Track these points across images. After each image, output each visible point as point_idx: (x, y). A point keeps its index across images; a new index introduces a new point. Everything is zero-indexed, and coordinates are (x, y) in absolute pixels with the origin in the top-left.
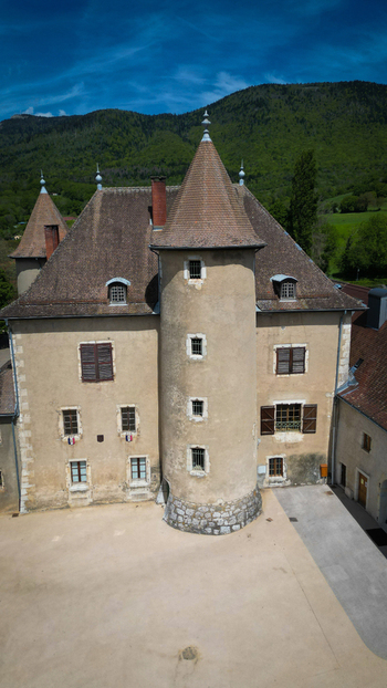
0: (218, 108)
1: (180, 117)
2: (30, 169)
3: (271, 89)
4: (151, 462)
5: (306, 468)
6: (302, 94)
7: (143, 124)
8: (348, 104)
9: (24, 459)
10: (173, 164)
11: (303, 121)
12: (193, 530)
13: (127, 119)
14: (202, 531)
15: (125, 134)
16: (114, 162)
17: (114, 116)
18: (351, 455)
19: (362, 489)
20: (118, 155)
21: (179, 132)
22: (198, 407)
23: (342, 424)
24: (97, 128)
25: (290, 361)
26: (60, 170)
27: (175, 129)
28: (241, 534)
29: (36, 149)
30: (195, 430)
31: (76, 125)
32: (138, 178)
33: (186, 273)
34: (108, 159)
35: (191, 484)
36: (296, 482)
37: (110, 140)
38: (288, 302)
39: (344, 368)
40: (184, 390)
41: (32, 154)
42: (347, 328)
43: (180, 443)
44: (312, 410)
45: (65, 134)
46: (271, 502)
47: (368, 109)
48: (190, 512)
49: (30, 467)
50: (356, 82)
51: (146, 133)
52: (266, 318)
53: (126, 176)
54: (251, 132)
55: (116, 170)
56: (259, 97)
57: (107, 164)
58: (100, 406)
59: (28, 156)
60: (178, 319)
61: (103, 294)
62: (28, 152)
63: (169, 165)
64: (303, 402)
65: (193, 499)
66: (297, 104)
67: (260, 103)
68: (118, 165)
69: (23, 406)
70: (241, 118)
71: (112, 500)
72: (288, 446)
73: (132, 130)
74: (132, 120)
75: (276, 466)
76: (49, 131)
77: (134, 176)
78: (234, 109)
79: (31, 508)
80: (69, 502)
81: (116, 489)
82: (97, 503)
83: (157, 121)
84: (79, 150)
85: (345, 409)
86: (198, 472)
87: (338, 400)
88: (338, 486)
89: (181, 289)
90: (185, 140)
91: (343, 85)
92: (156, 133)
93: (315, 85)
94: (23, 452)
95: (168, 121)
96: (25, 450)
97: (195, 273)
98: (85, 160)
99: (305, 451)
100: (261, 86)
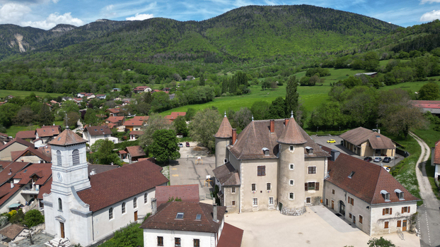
0: (223, 18)
1: (200, 22)
3: (254, 9)
4: (275, 199)
5: (317, 201)
6: (272, 11)
7: (178, 26)
8: (299, 18)
9: (241, 197)
10: (198, 52)
11: (273, 27)
12: (290, 215)
13: (169, 24)
14: (293, 215)
15: (167, 33)
16: (162, 50)
17: (160, 22)
18: (330, 197)
19: (333, 205)
20: (164, 45)
21: (200, 32)
22: (292, 182)
23: (326, 187)
24: (150, 29)
25: (312, 170)
27: (197, 30)
28: (303, 215)
29: (113, 41)
30: (291, 188)
31: (138, 27)
32: (177, 59)
33: (289, 149)
34: (158, 48)
35: (290, 203)
36: (314, 205)
37: (159, 36)
38: (311, 154)
39: (326, 172)
40: (288, 178)
41: (110, 44)
42: (327, 161)
43: (287, 192)
44: (318, 184)
45: (131, 32)
46: (308, 209)
47: (311, 21)
48: (289, 210)
49: (243, 199)
51: (180, 32)
52: (307, 159)
53: (169, 58)
54: (244, 33)
55: (163, 54)
56: (247, 12)
57: (158, 51)
58: (262, 183)
59: (108, 45)
60: (287, 160)
62: (108, 42)
63: (195, 52)
64: (316, 182)
65: (290, 206)
66: (270, 17)
67: (248, 16)
68: (165, 51)
69: (242, 182)
70: (237, 24)
71: (264, 209)
72: (312, 194)
73: (172, 30)
74: (172, 24)
75: (308, 200)
76: (120, 30)
77: (175, 58)
78: (233, 19)
79: (243, 212)
80: (253, 210)
81: (265, 206)
82: (260, 210)
83: (186, 25)
84: (140, 42)
85: (327, 183)
86: (291, 199)
87: (325, 181)
88: (326, 205)
89: (288, 152)
90: (204, 36)
92: (186, 32)
93: (280, 6)
94: (241, 195)
95: (193, 25)
97: (292, 149)
98: (144, 48)
99: (316, 195)
100: (248, 7)
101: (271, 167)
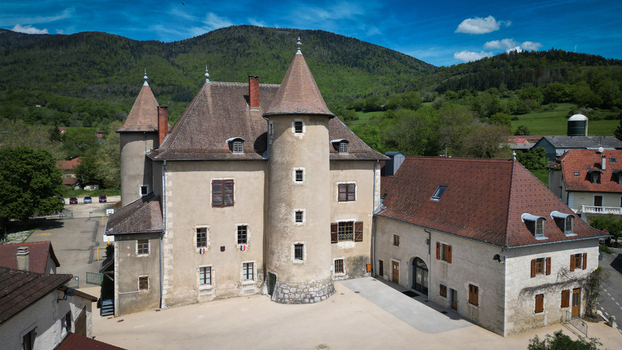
0: (204, 40)
1: (168, 44)
2: (8, 81)
3: (251, 30)
4: (258, 266)
5: (359, 267)
6: (276, 36)
7: (132, 48)
8: (314, 48)
9: (166, 266)
10: (163, 85)
11: (278, 57)
12: (296, 302)
13: (116, 42)
14: (303, 302)
15: (113, 55)
16: (102, 80)
17: (101, 38)
18: (388, 254)
19: (395, 272)
20: (106, 73)
21: (167, 57)
22: (299, 216)
23: (379, 234)
24: (83, 47)
25: (347, 192)
26: (41, 84)
27: (163, 54)
28: (327, 302)
29: (15, 62)
30: (296, 233)
31: (61, 43)
32: (128, 95)
33: (293, 129)
34: (96, 77)
35: (294, 270)
36: (352, 276)
37: (98, 59)
38: (344, 155)
39: (378, 198)
40: (290, 205)
41: (10, 67)
42: (378, 171)
43: (286, 242)
44: (360, 225)
45: (48, 50)
46: (339, 286)
47: (330, 53)
48: (293, 290)
49: (170, 272)
50: (319, 31)
51: (134, 56)
52: (336, 163)
53: (114, 93)
54: (235, 63)
55: (105, 87)
56: (240, 34)
57: (95, 80)
58: (222, 225)
59: (6, 68)
60: (287, 158)
61: (226, 147)
62: (6, 65)
63: (159, 85)
64: (355, 220)
65: (295, 280)
66: (273, 43)
67: (241, 40)
68: (107, 82)
69: (169, 225)
70: (225, 50)
71: (230, 295)
72: (346, 251)
73: (121, 52)
74: (121, 43)
75: (339, 266)
76: (30, 47)
77: (124, 93)
78: (219, 43)
79: (170, 305)
80: (199, 298)
81: (232, 286)
82: (219, 298)
83: (145, 47)
84: (64, 66)
85: (380, 223)
86: (299, 261)
87: (375, 217)
88: (378, 274)
89: (289, 139)
90: (173, 64)
91: (309, 32)
92: (145, 56)
93: (287, 30)
94: (166, 261)
95: (156, 47)
96: (167, 258)
97: (299, 129)
98: (70, 76)
99: (356, 254)
100: (241, 27)
101: (248, 184)
